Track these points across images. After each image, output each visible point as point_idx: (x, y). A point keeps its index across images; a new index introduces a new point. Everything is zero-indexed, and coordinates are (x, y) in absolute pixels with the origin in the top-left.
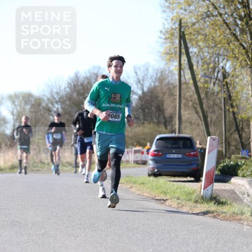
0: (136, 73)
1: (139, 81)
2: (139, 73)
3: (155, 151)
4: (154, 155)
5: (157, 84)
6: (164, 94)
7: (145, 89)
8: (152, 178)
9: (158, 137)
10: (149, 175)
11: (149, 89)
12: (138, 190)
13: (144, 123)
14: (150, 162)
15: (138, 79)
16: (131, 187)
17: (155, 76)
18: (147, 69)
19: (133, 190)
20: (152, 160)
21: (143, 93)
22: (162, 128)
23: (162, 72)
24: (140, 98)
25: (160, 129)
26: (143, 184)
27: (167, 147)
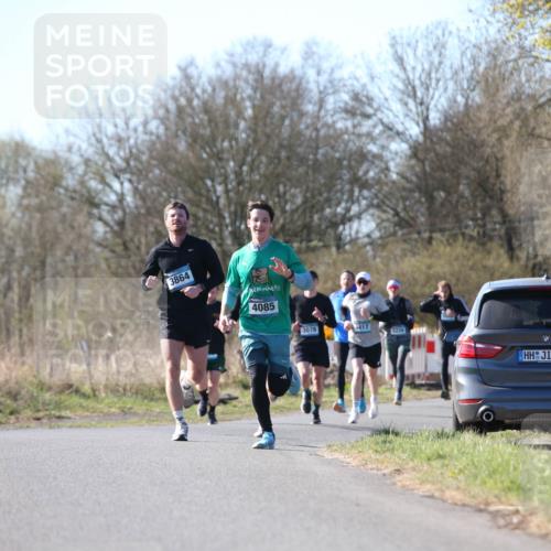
0: (400, 61)
1: (410, 91)
2: (410, 61)
3: (476, 339)
4: (474, 355)
5: (477, 97)
6: (503, 132)
7: (435, 119)
8: (469, 437)
9: (486, 288)
10: (459, 427)
11: (447, 118)
12: (422, 482)
13: (430, 240)
14: (462, 379)
15: (408, 82)
16: (398, 471)
17: (469, 69)
18: (440, 47)
19: (405, 479)
20: (468, 371)
21: (427, 131)
22: (497, 256)
23: (493, 55)
24: (416, 151)
25: (490, 262)
26: (440, 457)
27: (520, 325)
